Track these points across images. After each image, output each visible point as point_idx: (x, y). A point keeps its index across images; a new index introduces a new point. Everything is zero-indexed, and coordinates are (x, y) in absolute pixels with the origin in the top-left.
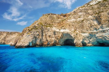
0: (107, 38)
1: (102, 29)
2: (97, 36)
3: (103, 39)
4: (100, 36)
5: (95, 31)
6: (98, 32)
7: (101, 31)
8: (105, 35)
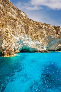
0: (29, 46)
1: (28, 38)
2: (24, 43)
3: (27, 46)
4: (26, 44)
5: (23, 38)
6: (25, 40)
7: (27, 40)
8: (29, 43)
